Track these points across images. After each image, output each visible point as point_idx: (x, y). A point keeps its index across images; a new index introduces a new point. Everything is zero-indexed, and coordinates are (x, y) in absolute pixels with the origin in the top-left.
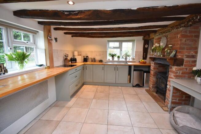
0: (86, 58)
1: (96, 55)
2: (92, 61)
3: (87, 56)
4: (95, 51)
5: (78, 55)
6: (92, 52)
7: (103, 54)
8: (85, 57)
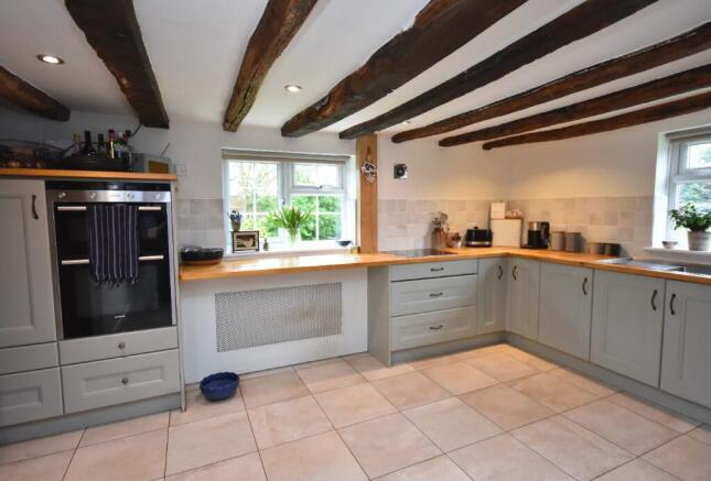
0: (538, 232)
1: (593, 220)
2: (563, 248)
3: (543, 224)
4: (586, 200)
5: (506, 218)
6: (570, 203)
7: (625, 215)
8: (535, 228)
